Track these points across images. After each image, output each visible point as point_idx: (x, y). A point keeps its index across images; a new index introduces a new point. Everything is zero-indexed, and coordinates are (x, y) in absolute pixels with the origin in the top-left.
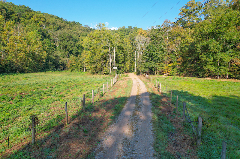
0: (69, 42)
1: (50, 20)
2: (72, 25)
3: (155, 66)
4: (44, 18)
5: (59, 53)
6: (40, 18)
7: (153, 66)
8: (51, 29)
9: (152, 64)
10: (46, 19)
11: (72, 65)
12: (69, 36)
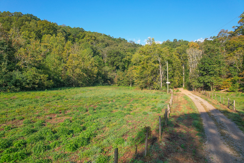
0: (117, 58)
1: (100, 38)
2: (118, 42)
3: (211, 80)
4: (95, 37)
5: (107, 68)
6: (91, 37)
7: (209, 80)
8: (100, 46)
9: (207, 79)
10: (96, 38)
11: (119, 80)
12: (117, 52)
